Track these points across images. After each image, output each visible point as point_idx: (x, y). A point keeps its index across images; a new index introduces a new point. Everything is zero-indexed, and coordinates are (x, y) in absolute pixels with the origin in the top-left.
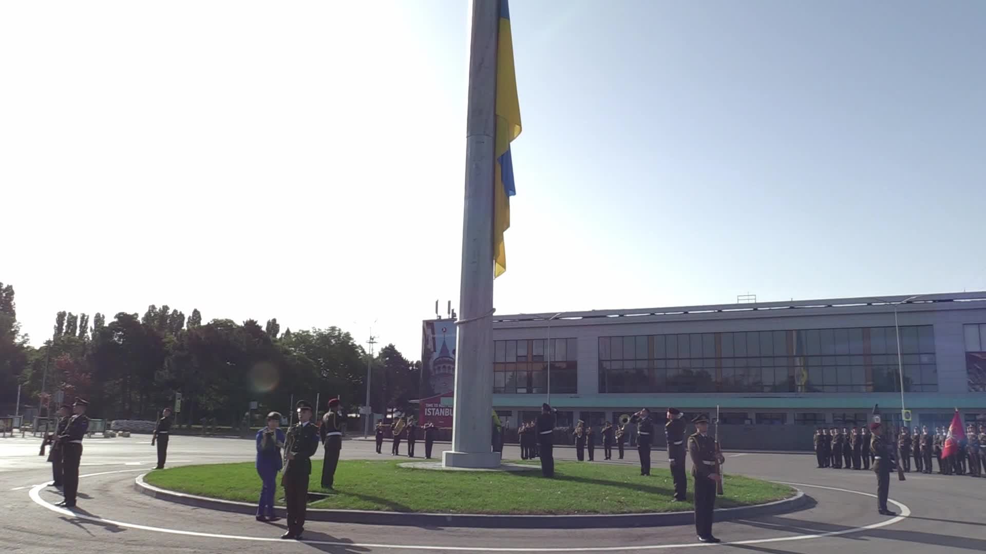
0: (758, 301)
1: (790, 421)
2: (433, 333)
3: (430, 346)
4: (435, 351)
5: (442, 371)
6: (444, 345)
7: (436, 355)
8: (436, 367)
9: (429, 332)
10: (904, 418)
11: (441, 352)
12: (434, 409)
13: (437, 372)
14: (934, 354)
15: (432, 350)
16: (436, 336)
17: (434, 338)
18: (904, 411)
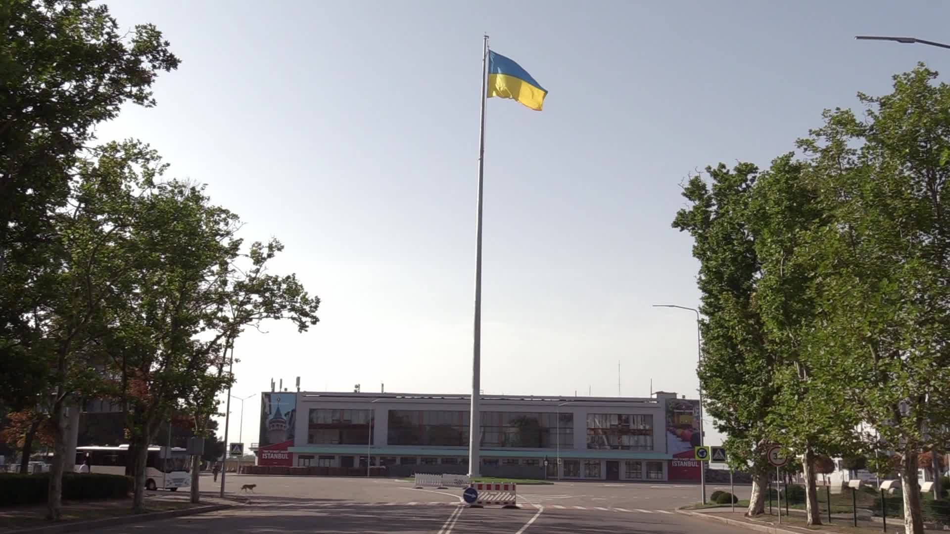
0: (484, 394)
1: (501, 463)
2: (270, 401)
3: (267, 409)
4: (270, 413)
5: (276, 428)
6: (278, 410)
7: (271, 417)
8: (271, 425)
9: (267, 400)
10: (558, 463)
11: (276, 415)
12: (269, 454)
13: (272, 428)
14: (572, 428)
15: (269, 413)
16: (272, 404)
17: (270, 406)
18: (558, 459)
